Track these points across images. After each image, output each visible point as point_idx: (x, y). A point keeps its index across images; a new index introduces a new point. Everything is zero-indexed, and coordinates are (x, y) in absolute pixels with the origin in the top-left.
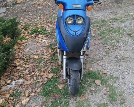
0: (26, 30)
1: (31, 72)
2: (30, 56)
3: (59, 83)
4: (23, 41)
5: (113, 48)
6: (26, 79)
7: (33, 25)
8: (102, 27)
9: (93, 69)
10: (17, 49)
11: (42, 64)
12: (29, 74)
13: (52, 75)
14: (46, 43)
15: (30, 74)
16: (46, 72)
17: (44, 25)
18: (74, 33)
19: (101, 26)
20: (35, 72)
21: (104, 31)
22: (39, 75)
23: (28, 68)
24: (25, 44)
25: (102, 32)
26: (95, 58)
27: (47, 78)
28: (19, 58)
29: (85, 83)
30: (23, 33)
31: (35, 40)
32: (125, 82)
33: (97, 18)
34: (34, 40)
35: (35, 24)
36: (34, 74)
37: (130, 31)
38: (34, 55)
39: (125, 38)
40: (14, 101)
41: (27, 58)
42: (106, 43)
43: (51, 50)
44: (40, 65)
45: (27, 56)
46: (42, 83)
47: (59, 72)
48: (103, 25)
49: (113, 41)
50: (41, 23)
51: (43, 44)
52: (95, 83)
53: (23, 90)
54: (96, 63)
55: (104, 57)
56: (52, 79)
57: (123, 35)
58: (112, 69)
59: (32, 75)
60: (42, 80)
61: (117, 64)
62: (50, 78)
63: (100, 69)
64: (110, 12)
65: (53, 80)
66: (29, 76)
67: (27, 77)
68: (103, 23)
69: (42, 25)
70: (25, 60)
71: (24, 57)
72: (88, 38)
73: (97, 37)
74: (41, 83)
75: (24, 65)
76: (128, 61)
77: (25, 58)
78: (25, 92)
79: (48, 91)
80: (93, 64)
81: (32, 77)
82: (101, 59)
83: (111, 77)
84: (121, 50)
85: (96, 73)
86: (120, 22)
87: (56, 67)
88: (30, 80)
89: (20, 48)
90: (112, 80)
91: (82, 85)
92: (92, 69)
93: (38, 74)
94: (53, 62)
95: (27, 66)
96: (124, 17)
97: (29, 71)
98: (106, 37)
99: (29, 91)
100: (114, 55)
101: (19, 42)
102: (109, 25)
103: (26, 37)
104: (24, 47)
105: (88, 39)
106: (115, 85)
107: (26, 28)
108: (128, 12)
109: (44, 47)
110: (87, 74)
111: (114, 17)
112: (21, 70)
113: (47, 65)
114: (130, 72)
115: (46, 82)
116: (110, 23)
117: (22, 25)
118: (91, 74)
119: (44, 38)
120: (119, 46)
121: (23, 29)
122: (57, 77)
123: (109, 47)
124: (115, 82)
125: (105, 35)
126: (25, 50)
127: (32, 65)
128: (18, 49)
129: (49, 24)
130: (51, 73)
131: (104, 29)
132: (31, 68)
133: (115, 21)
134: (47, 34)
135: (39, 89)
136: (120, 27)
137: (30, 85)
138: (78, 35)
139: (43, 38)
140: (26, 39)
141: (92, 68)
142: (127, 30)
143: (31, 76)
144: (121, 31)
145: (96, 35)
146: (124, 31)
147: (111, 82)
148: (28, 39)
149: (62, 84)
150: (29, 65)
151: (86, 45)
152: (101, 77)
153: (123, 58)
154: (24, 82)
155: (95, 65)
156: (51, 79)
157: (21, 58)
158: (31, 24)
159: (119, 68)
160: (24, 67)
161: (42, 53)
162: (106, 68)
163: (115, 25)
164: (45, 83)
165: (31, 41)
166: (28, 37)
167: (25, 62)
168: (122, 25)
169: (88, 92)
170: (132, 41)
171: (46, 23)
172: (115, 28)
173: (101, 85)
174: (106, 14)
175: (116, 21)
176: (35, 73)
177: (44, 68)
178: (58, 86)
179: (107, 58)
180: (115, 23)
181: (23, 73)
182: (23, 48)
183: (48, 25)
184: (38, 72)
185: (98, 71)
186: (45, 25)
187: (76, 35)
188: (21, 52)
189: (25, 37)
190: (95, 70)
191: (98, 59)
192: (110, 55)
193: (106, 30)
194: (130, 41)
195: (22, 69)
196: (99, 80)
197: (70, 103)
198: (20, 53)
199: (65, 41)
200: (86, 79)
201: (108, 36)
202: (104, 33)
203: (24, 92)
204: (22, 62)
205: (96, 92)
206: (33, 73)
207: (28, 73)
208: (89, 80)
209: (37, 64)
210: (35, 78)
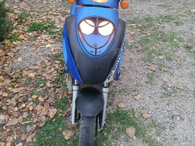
0: (21, 23)
1: (20, 102)
2: (22, 71)
3: (66, 128)
4: (14, 43)
5: (161, 70)
6: (10, 115)
7: (34, 15)
8: (145, 30)
9: (124, 106)
10: (3, 56)
11: (41, 89)
12: (17, 105)
13: (55, 110)
14: (52, 50)
15: (18, 107)
16: (45, 105)
17: (52, 16)
18: (94, 50)
19: (144, 27)
20: (26, 103)
21: (149, 38)
22: (33, 110)
23: (16, 95)
24: (17, 48)
25: (145, 38)
27: (46, 116)
28: (4, 74)
29: (108, 132)
30: (16, 28)
31: (34, 42)
32: (175, 135)
33: (138, 14)
34: (33, 43)
35: (37, 14)
36: (25, 107)
37: (190, 40)
38: (30, 71)
39: (181, 53)
41: (17, 75)
42: (149, 60)
43: (59, 64)
44: (38, 90)
45: (17, 71)
46: (37, 126)
47: (68, 106)
48: (147, 27)
49: (161, 57)
50: (48, 12)
51: (46, 52)
52: (125, 132)
53: (3, 136)
54: (130, 95)
55: (144, 85)
56: (54, 120)
57: (178, 47)
58: (156, 108)
59: (21, 107)
60: (37, 120)
61: (165, 101)
62: (52, 117)
63: (136, 106)
64: (160, 4)
65: (56, 121)
66: (16, 109)
67: (11, 111)
68: (148, 23)
69: (49, 17)
70: (12, 78)
71: (12, 74)
72: (119, 59)
73: (136, 47)
74: (35, 126)
75: (10, 89)
76: (184, 96)
77: (14, 74)
78: (7, 140)
79: (46, 142)
80: (126, 96)
81: (21, 112)
82: (139, 88)
83: (154, 124)
84: (173, 76)
85: (129, 113)
86: (175, 24)
87: (63, 97)
88: (17, 118)
89: (7, 55)
90: (154, 129)
91: (103, 134)
92: (122, 105)
93: (31, 108)
94: (60, 87)
95: (15, 91)
96: (183, 16)
97: (17, 100)
98: (151, 49)
99: (14, 139)
100: (160, 84)
101: (7, 44)
102: (156, 27)
103: (20, 37)
104: (15, 54)
105: (118, 61)
106: (158, 139)
107: (21, 20)
108: (188, 8)
109: (47, 58)
110: (113, 114)
111: (167, 13)
112: (4, 97)
113: (50, 91)
114: (186, 118)
115: (44, 123)
116: (158, 24)
117: (16, 14)
118: (121, 115)
119: (50, 41)
120: (171, 67)
121: (16, 20)
122: (64, 115)
123: (153, 67)
124: (159, 135)
125: (148, 45)
126: (15, 61)
127: (23, 88)
128: (4, 57)
129: (60, 16)
130: (54, 107)
131: (149, 34)
132: (22, 95)
133: (166, 22)
134: (54, 33)
135: (30, 137)
136: (174, 33)
137: (16, 127)
139: (48, 41)
140: (19, 40)
141: (122, 104)
142: (185, 39)
143: (19, 110)
144: (175, 40)
145: (135, 43)
146: (181, 40)
147: (152, 133)
148: (23, 39)
149: (70, 129)
150: (19, 89)
151: (113, 72)
152: (136, 122)
153: (175, 89)
154: (7, 121)
155: (128, 98)
156: (53, 118)
157: (6, 74)
158: (32, 13)
159: (167, 107)
160: (9, 92)
161: (44, 68)
162: (146, 106)
163: (167, 27)
164: (41, 125)
165: (28, 44)
166: (23, 36)
167: (12, 82)
168: (178, 29)
170: (192, 59)
171: (55, 13)
172: (166, 33)
173: (135, 138)
174: (154, 7)
175: (169, 22)
176: (26, 105)
177: (43, 96)
178: (63, 132)
179: (150, 87)
180: (166, 25)
181: (7, 104)
182: (12, 56)
183: (58, 17)
184: (32, 103)
185: (133, 109)
186: (53, 17)
187: (97, 54)
188: (7, 62)
189: (18, 36)
190: (128, 109)
191: (134, 88)
192: (155, 83)
193: (152, 35)
194: (189, 60)
195: (6, 95)
196: (133, 128)
198: (6, 65)
199: (76, 64)
200: (111, 124)
201: (154, 47)
202: (147, 41)
203: (4, 139)
204: (8, 81)
206: (24, 105)
207: (15, 103)
208: (115, 125)
209: (32, 89)
210: (25, 115)
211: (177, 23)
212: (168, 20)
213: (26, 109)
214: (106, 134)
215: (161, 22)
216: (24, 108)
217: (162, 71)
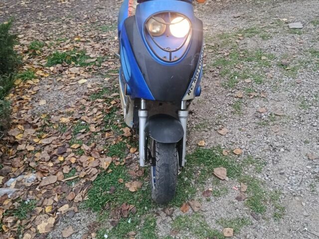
0: (34, 55)
1: (55, 155)
2: (49, 116)
3: (128, 179)
4: (30, 82)
5: (249, 95)
6: (43, 173)
7: (51, 44)
8: (220, 49)
9: (206, 144)
10: (15, 101)
11: (83, 136)
12: (51, 160)
13: (109, 159)
14: (89, 86)
15: (52, 161)
16: (93, 155)
17: (80, 43)
19: (219, 46)
20: (64, 156)
21: (227, 59)
22: (76, 163)
23: (47, 147)
24: (36, 89)
25: (221, 60)
26: (210, 119)
27: (97, 167)
28: (23, 122)
29: (189, 176)
30: (28, 63)
31: (60, 79)
32: (282, 169)
33: (207, 30)
34: (58, 80)
35: (56, 43)
36: (64, 161)
37: (285, 57)
38: (61, 115)
39: (275, 72)
40: (17, 225)
41: (42, 122)
42: (231, 85)
43: (102, 102)
44: (78, 138)
45: (42, 117)
46: (87, 181)
47: (126, 153)
48: (222, 45)
49: (248, 81)
50: (72, 38)
51: (81, 90)
52: (213, 174)
53: (38, 199)
54: (212, 130)
55: (230, 116)
56: (110, 170)
57: (270, 66)
58: (251, 142)
59: (57, 161)
60: (85, 173)
61: (261, 132)
62: (106, 168)
63: (222, 142)
64: (236, 16)
65: (112, 172)
66: (51, 164)
67: (45, 167)
68: (223, 40)
69: (75, 44)
70: (37, 127)
71: (35, 121)
72: (200, 67)
73: (211, 71)
74: (84, 181)
75: (36, 140)
76: (286, 123)
77: (38, 122)
78: (45, 203)
79: (103, 198)
80: (207, 131)
81: (59, 167)
82: (223, 121)
83: (250, 160)
84: (267, 101)
85: (214, 151)
86: (261, 39)
87: (118, 142)
88: (55, 175)
89: (22, 99)
90: (251, 165)
91: (183, 180)
92: (203, 143)
93: (73, 160)
94: (109, 131)
95: (44, 142)
96: (269, 27)
97: (49, 153)
98: (232, 72)
99: (55, 202)
100: (251, 112)
101: (18, 85)
102: (235, 44)
103: (37, 73)
104: (33, 96)
105: (199, 71)
106: (260, 177)
107: (34, 52)
108: (276, 17)
109: (84, 96)
110: (192, 155)
111: (247, 26)
112: (30, 151)
113: (96, 137)
114: (292, 148)
115: (96, 176)
116: (238, 41)
117: (23, 45)
118: (204, 154)
119: (84, 75)
120: (263, 91)
121: (26, 52)
122: (123, 163)
123: (239, 94)
124: (259, 172)
125: (228, 67)
126: (36, 105)
127: (56, 138)
128: (17, 102)
129: (92, 42)
130: (107, 156)
131: (226, 54)
132: (56, 146)
133: (248, 37)
134: (88, 64)
135: (79, 195)
136: (261, 49)
137: (54, 187)
138: (175, 59)
139: (81, 75)
140: (36, 78)
141: (203, 141)
142: (277, 56)
143: (55, 165)
144: (263, 58)
145: (208, 67)
146: (272, 57)
147: (249, 171)
148: (42, 76)
149: (134, 180)
150: (50, 140)
151: (194, 84)
152: (226, 160)
153: (273, 117)
154: (39, 179)
155: (209, 134)
156: (108, 169)
157: (27, 123)
158: (47, 42)
159: (265, 138)
160: (36, 145)
161: (81, 109)
162: (237, 140)
163: (251, 44)
164: (93, 179)
165: (51, 82)
166: (41, 71)
167: (37, 131)
168: (266, 44)
169: (199, 195)
170: (291, 79)
171: (83, 40)
172: (249, 50)
173: (227, 179)
174: (227, 20)
175: (251, 36)
176: (64, 158)
177: (88, 144)
178: (126, 184)
179: (238, 118)
180: (249, 41)
181: (36, 159)
182: (30, 99)
183: (89, 44)
184: (73, 154)
185: (219, 147)
186: (82, 44)
187: (172, 60)
188: (24, 107)
189: (34, 72)
190: (212, 146)
191: (217, 121)
192: (244, 112)
193: (230, 55)
194: (286, 80)
195: (32, 148)
196: (222, 168)
197: (157, 222)
198: (23, 112)
200: (191, 167)
201: (235, 70)
202: (225, 63)
203: (40, 203)
204: (31, 131)
205: (217, 194)
206: (61, 159)
207: (48, 157)
208: (198, 167)
209: (70, 137)
210: (66, 169)
211: (263, 38)
212: (251, 34)
213: (65, 163)
214: (186, 179)
215: (241, 38)
216: (61, 162)
217: (251, 97)
